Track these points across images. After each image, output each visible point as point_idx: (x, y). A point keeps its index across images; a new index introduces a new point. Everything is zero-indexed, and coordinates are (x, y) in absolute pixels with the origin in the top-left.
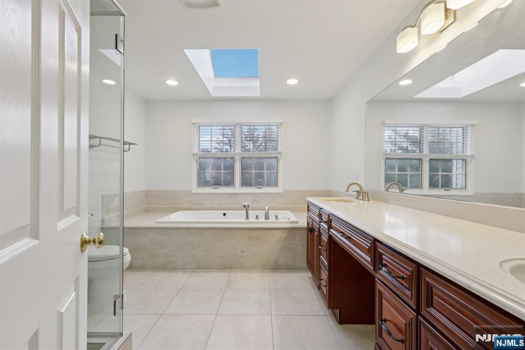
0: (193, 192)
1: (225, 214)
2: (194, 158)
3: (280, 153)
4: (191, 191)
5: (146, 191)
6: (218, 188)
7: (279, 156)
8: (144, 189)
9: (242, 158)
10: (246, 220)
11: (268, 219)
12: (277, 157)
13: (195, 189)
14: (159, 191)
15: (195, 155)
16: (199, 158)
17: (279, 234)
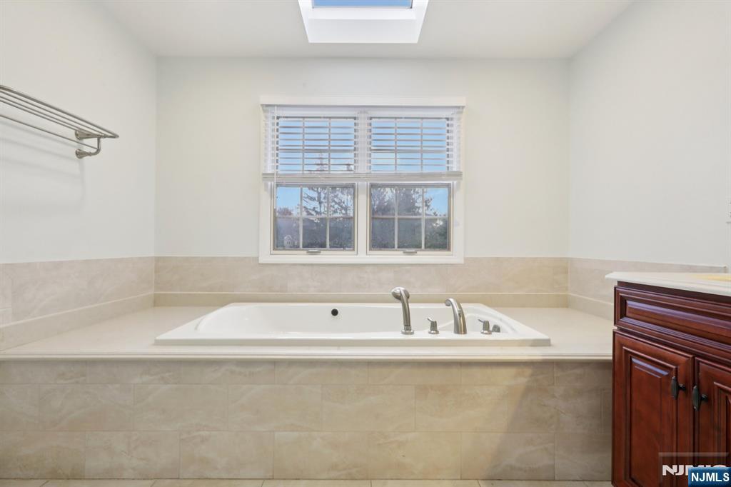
0: (261, 261)
1: (335, 312)
2: (266, 185)
3: (458, 175)
4: (257, 259)
5: (158, 259)
6: (319, 252)
7: (454, 182)
8: (152, 254)
9: (373, 186)
10: (406, 333)
11: (465, 332)
12: (448, 185)
13: (267, 254)
14: (187, 259)
15: (266, 176)
16: (277, 185)
17: (505, 378)
